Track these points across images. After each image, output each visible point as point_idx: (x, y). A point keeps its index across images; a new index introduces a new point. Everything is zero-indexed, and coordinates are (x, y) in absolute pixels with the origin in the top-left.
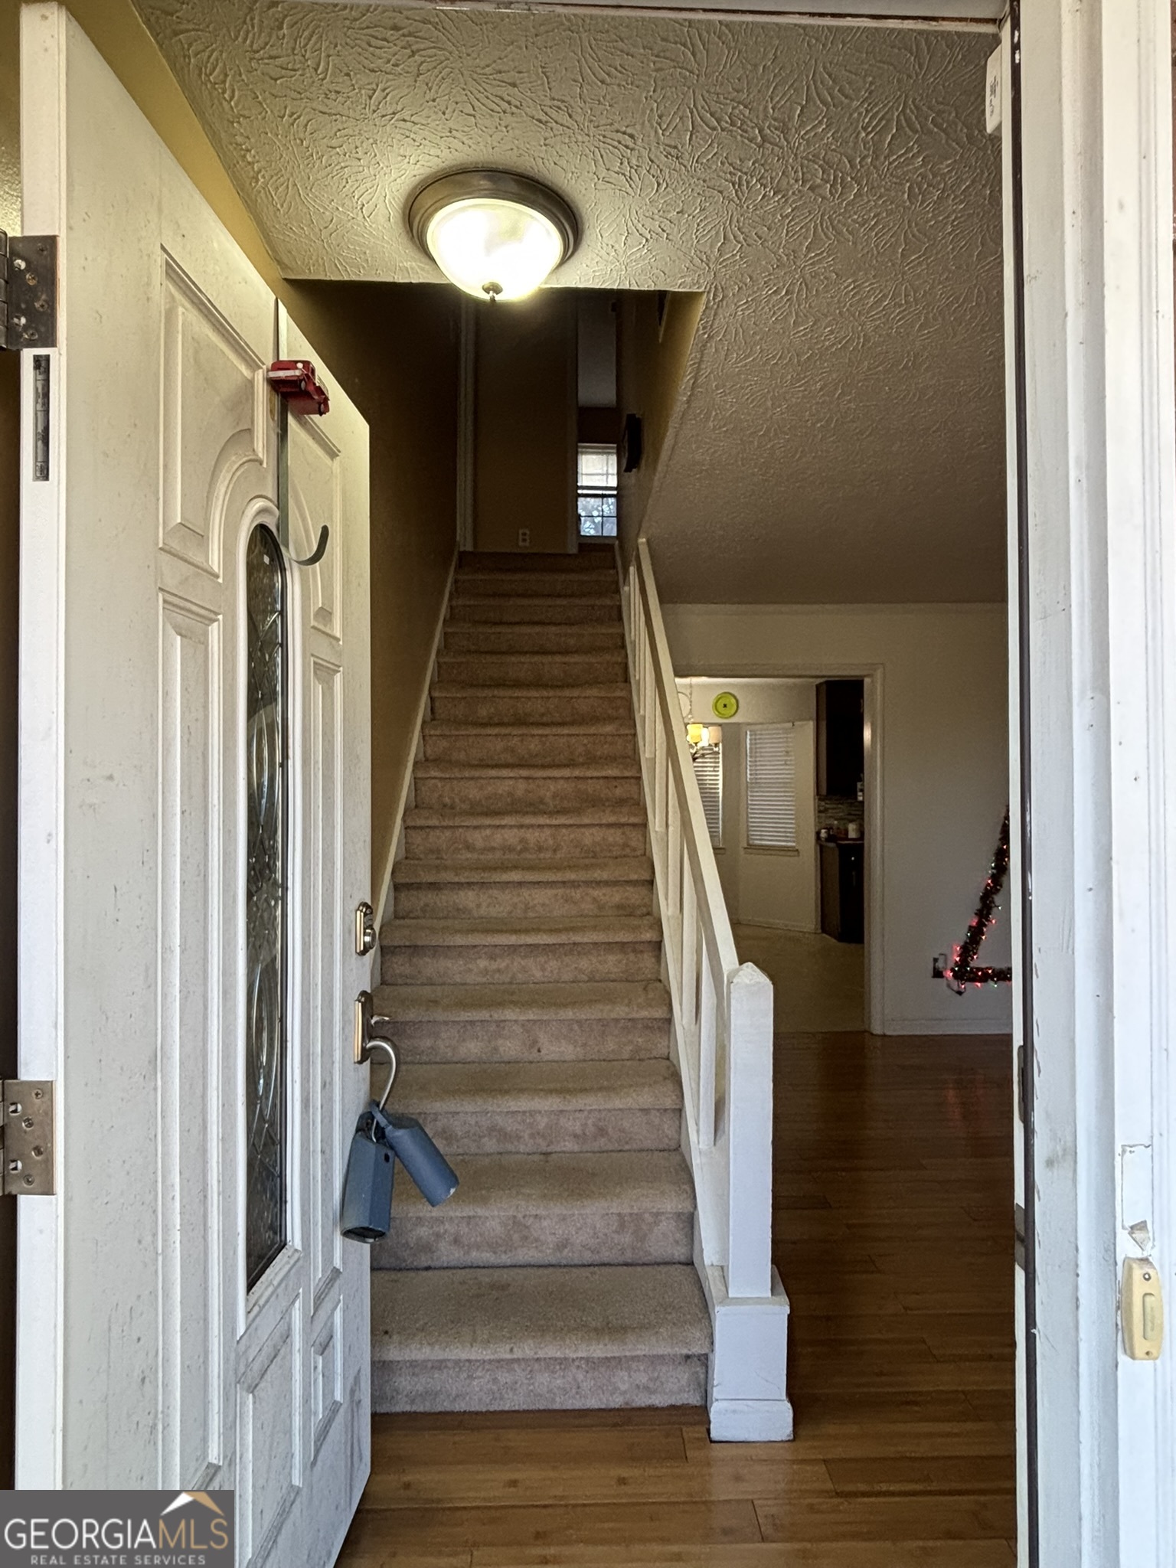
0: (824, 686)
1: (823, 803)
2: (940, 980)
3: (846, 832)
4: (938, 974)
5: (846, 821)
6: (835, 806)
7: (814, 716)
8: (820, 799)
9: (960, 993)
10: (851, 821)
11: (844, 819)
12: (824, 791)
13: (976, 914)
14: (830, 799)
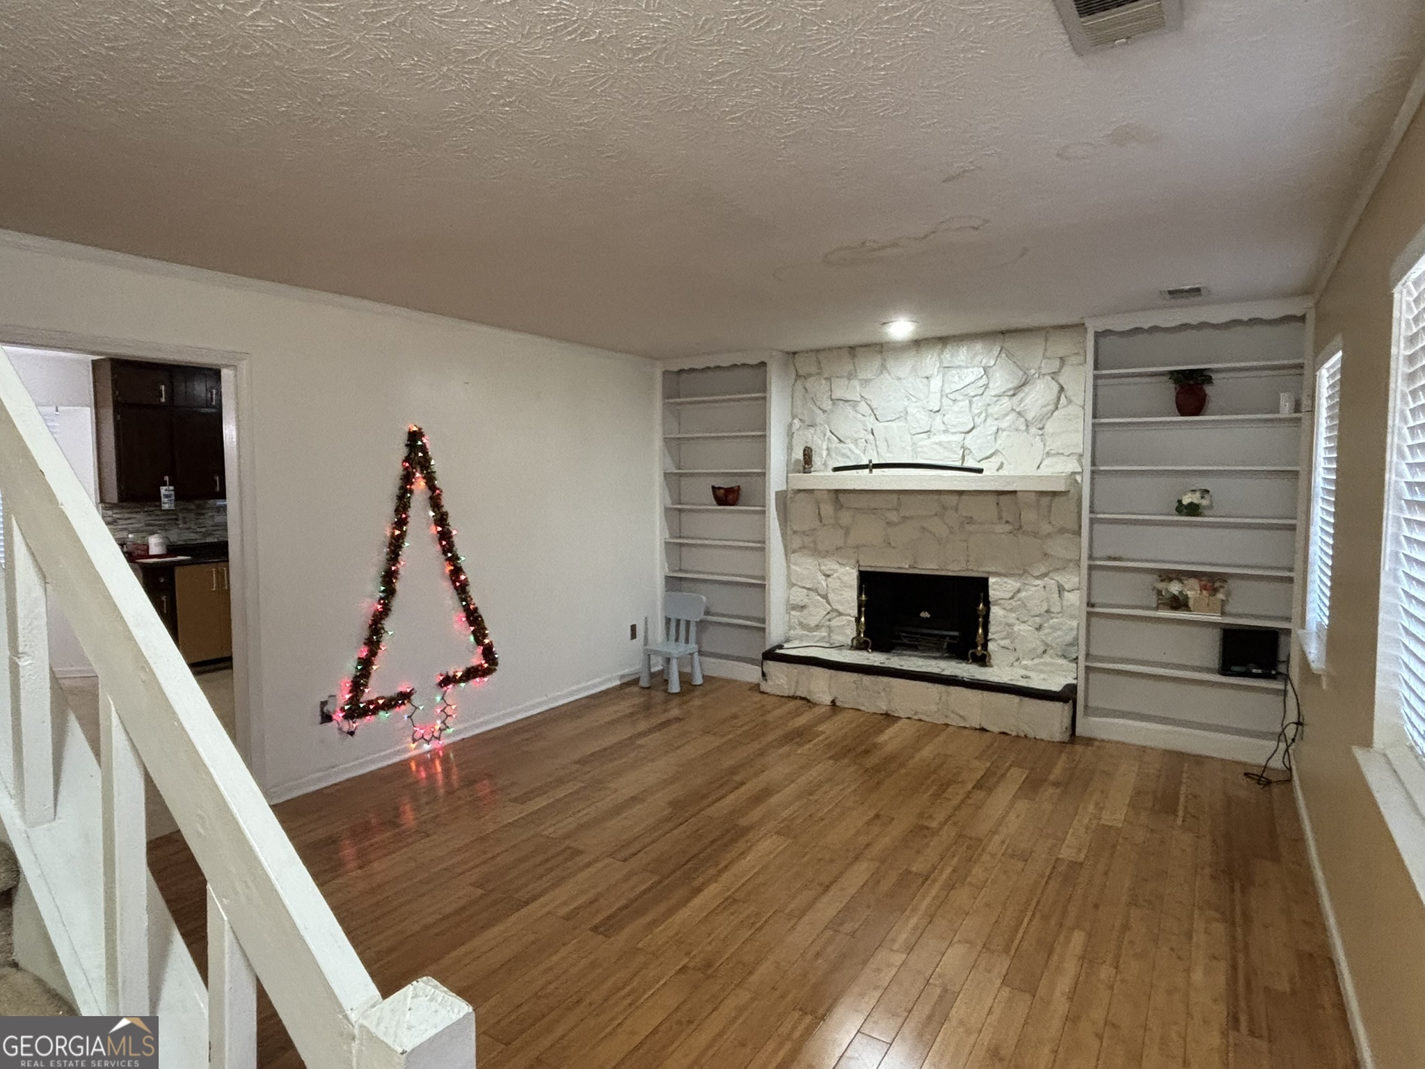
0: (108, 366)
1: (110, 513)
2: (329, 725)
3: (147, 547)
4: (327, 718)
5: (144, 534)
6: (127, 516)
7: (91, 398)
8: (105, 509)
9: (352, 733)
10: (153, 533)
11: (142, 532)
12: (113, 496)
13: (365, 644)
14: (123, 508)
